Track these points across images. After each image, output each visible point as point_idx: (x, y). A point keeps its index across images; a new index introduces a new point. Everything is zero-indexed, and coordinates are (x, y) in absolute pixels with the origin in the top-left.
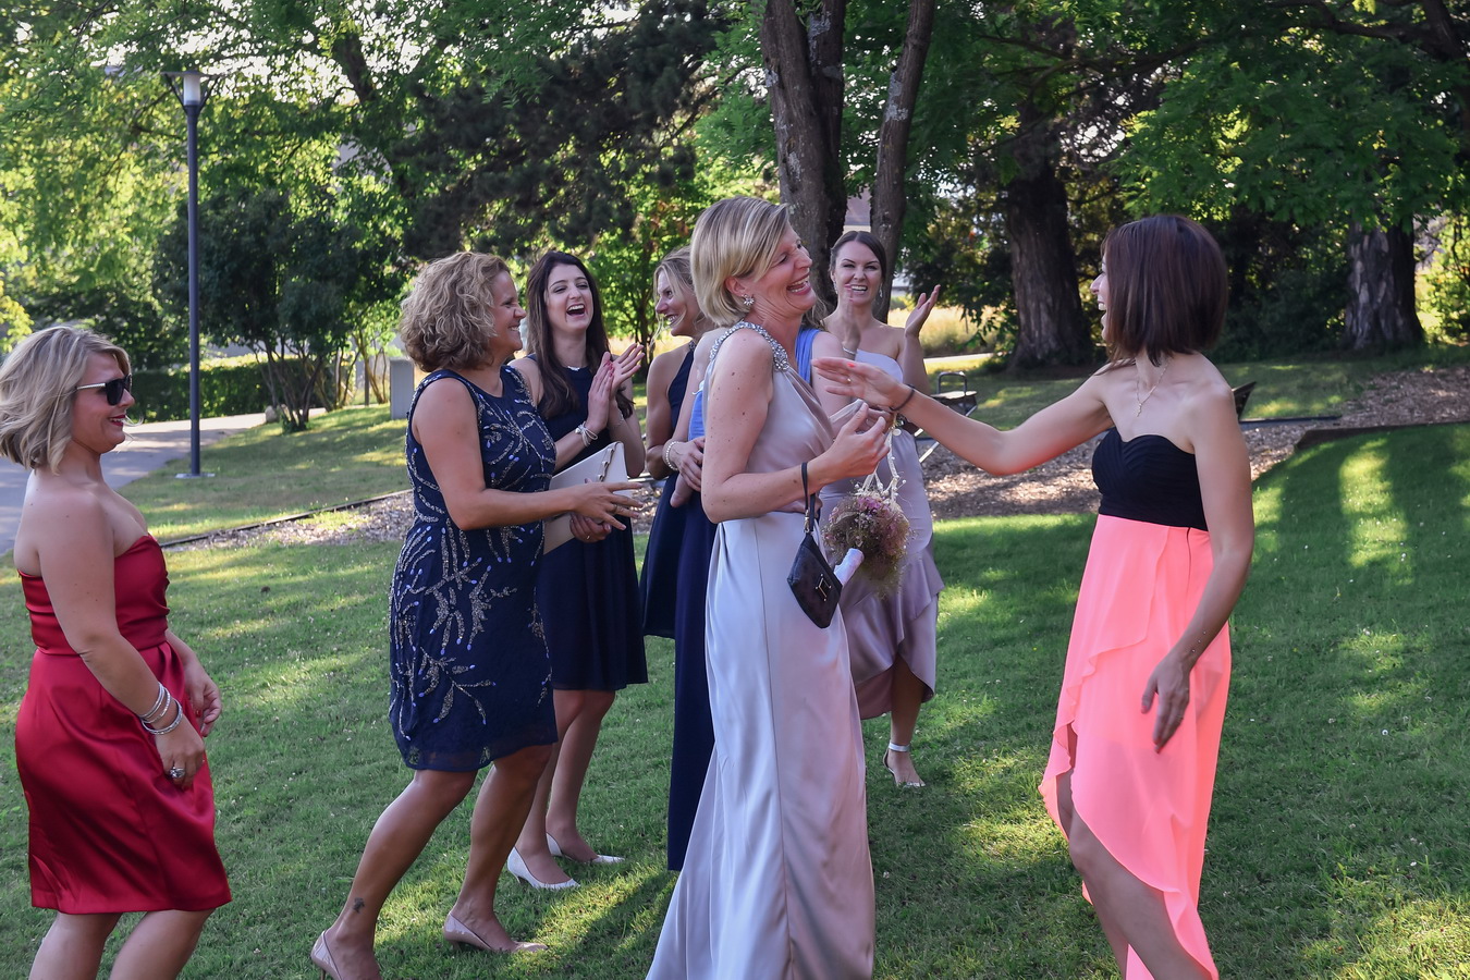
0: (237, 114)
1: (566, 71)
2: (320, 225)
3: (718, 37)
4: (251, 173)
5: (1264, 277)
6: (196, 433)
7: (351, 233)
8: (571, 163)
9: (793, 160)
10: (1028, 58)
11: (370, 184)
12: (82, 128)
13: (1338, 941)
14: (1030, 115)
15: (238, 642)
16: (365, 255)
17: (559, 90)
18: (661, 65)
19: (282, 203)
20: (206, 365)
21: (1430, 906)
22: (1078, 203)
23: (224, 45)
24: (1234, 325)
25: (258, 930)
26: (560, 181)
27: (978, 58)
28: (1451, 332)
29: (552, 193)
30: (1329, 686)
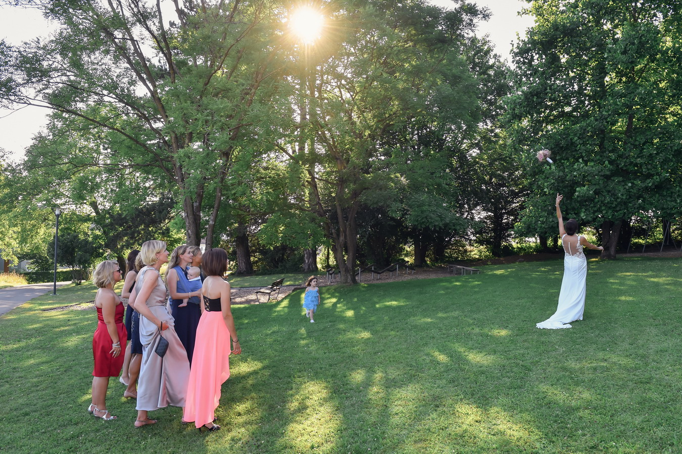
0: (68, 217)
1: (142, 210)
2: (86, 241)
3: (175, 205)
4: (71, 230)
5: (288, 257)
6: (55, 285)
7: (92, 243)
8: (143, 229)
9: (189, 231)
10: (240, 212)
11: (98, 232)
12: (31, 218)
13: (294, 390)
14: (240, 223)
15: (62, 332)
16: (96, 248)
17: (141, 214)
18: (163, 210)
19: (77, 236)
20: (58, 270)
21: (312, 383)
22: (251, 241)
23: (66, 202)
24: (281, 266)
25: (62, 395)
26: (140, 233)
27: (231, 212)
28: (323, 268)
29: (138, 236)
30: (296, 339)
